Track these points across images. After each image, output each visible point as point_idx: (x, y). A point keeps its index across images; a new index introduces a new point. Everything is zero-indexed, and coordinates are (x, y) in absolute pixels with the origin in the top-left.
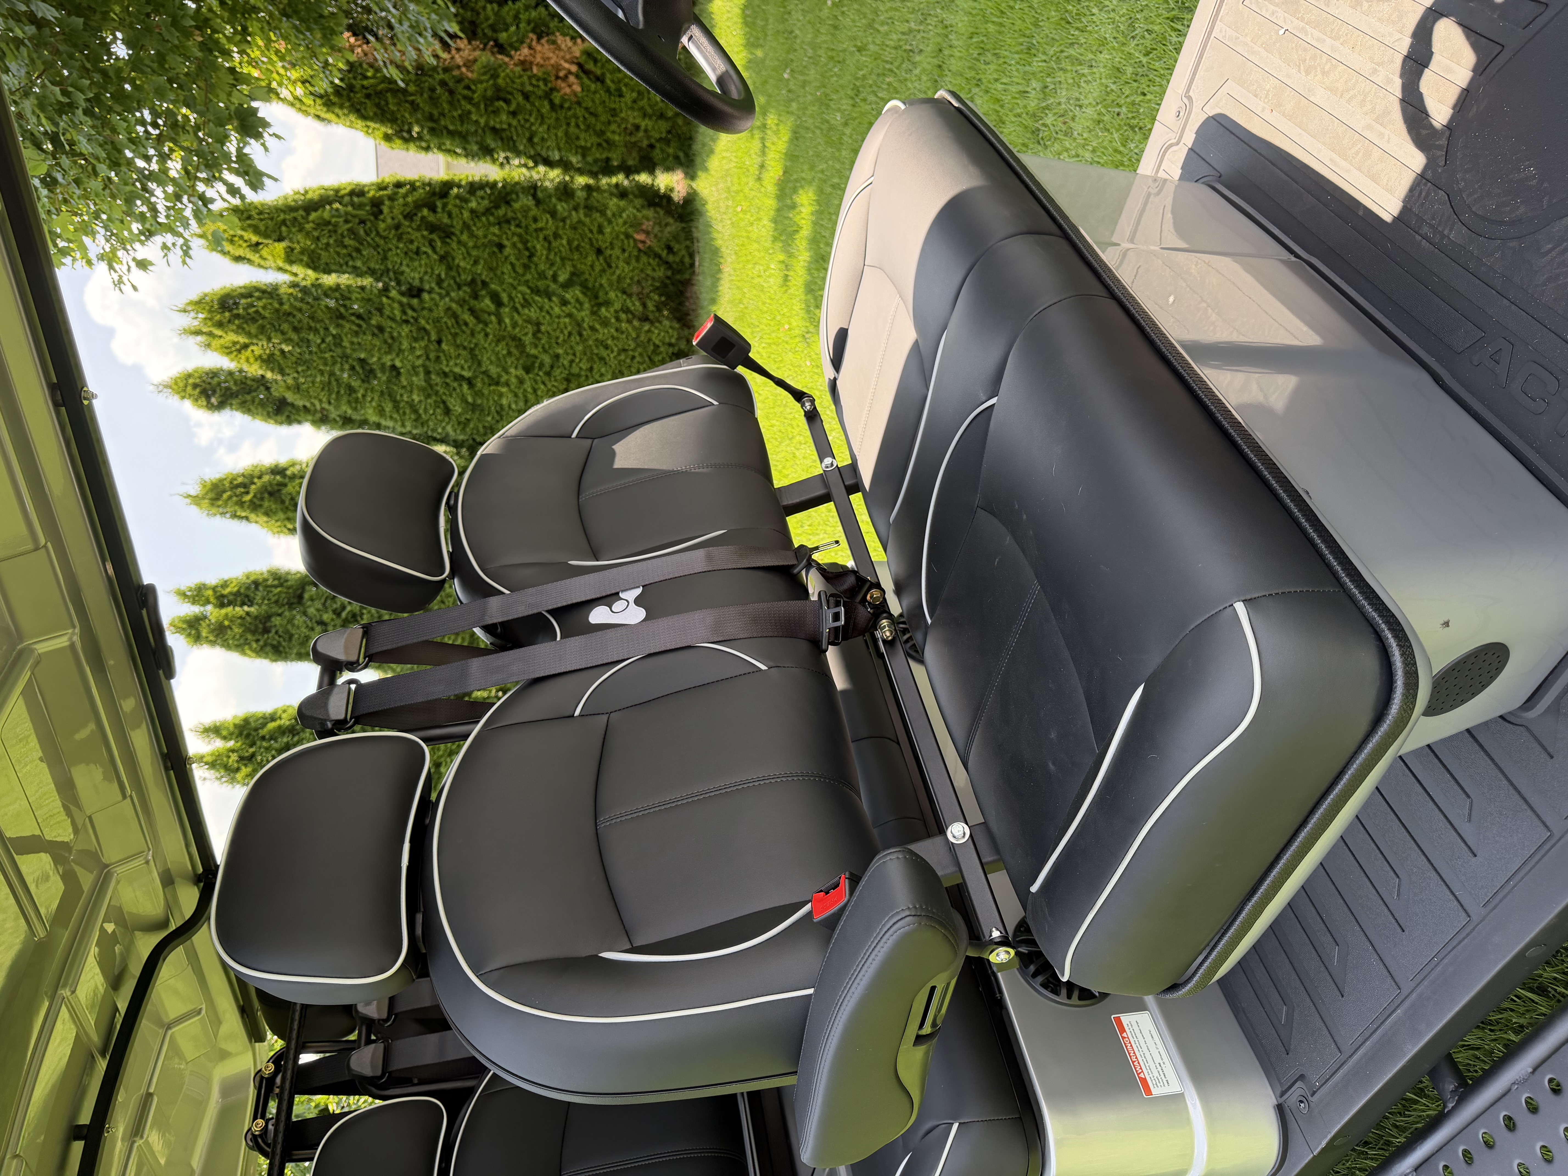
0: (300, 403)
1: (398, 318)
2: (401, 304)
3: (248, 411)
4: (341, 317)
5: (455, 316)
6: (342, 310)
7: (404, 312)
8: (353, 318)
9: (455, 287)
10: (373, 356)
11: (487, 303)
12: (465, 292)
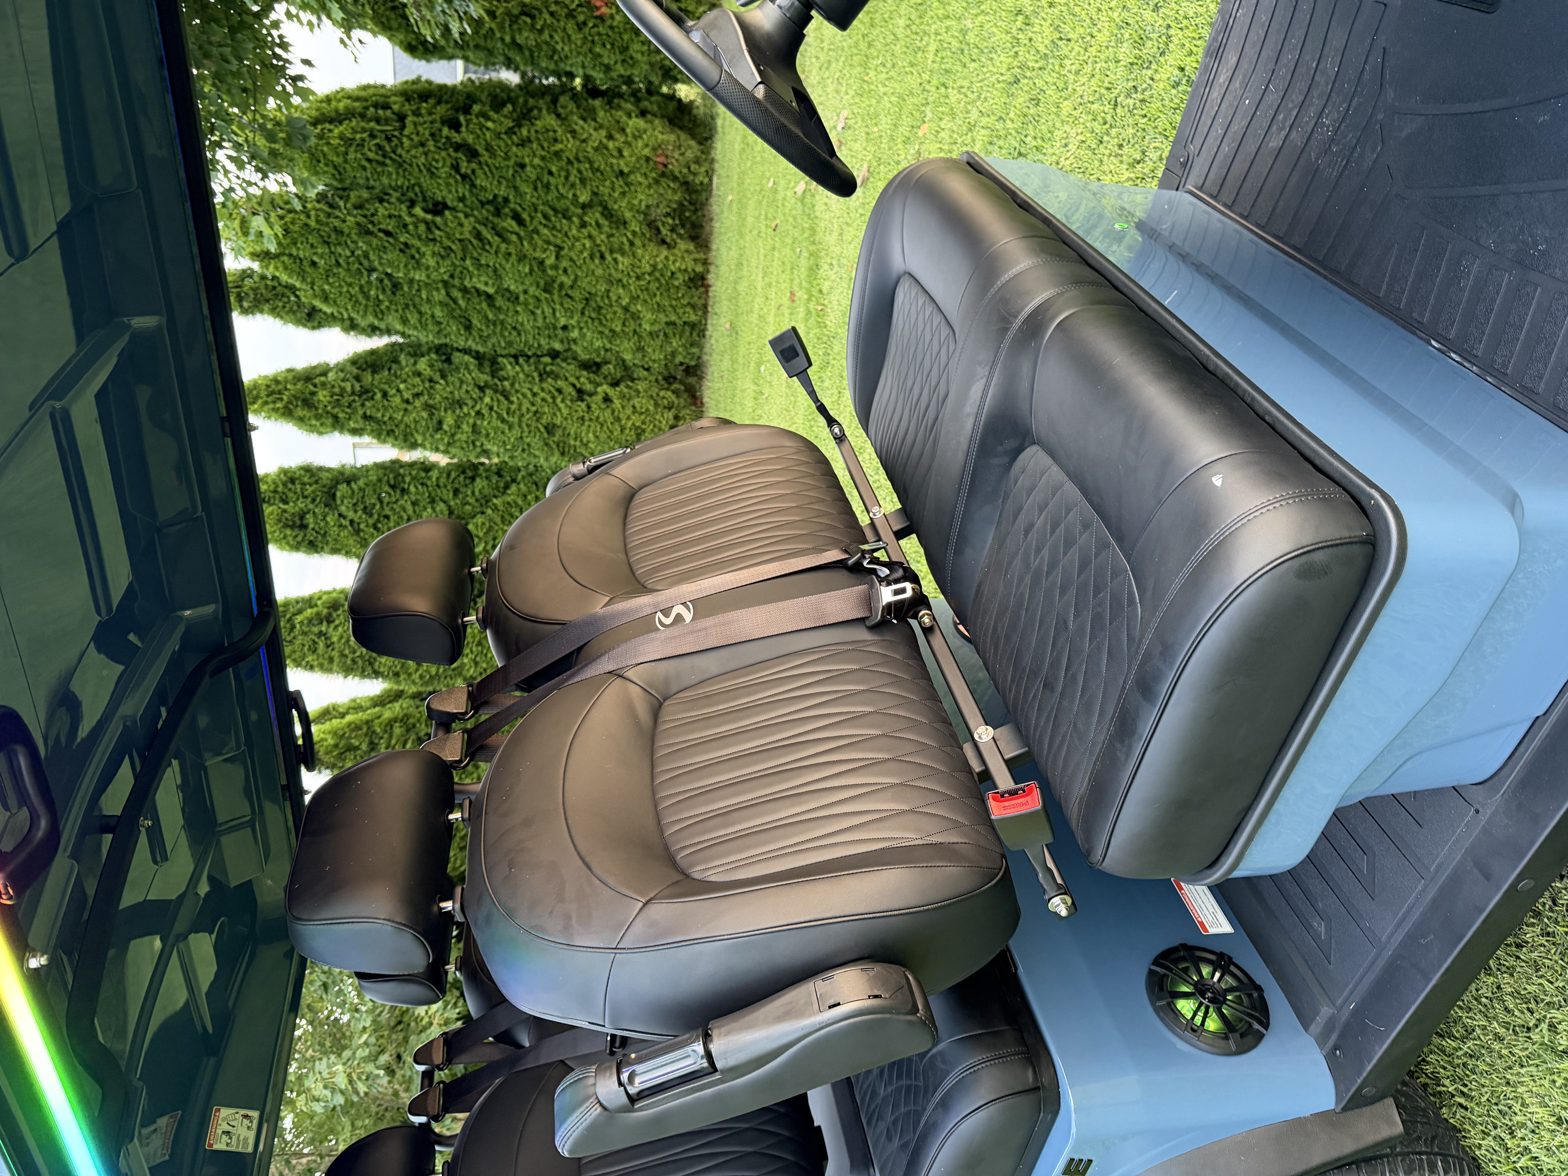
0: (328, 310)
1: (424, 237)
2: (427, 223)
3: (279, 316)
4: (369, 233)
5: (478, 236)
6: (370, 226)
7: (429, 229)
8: (381, 235)
9: (479, 205)
10: (399, 271)
11: (510, 224)
12: (488, 211)
